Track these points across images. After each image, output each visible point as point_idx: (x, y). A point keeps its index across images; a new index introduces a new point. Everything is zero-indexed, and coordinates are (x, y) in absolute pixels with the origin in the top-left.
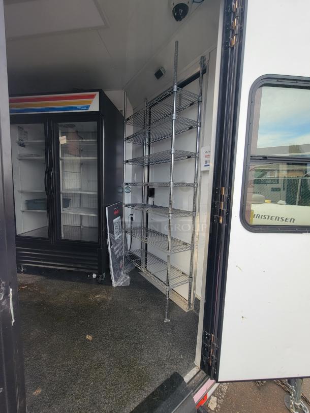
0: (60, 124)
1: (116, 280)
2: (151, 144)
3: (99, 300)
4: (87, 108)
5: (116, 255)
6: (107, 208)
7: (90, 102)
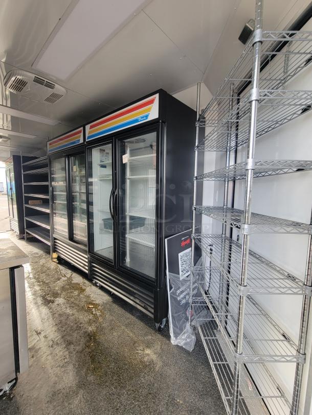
0: (126, 141)
1: (176, 335)
2: (239, 148)
3: (146, 359)
4: (147, 117)
5: (180, 301)
6: (166, 240)
7: (149, 110)
